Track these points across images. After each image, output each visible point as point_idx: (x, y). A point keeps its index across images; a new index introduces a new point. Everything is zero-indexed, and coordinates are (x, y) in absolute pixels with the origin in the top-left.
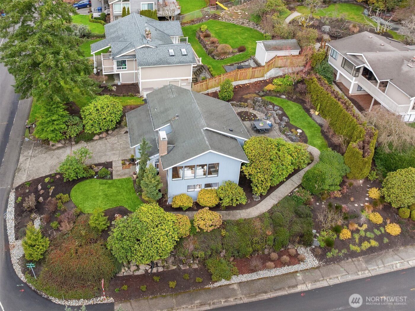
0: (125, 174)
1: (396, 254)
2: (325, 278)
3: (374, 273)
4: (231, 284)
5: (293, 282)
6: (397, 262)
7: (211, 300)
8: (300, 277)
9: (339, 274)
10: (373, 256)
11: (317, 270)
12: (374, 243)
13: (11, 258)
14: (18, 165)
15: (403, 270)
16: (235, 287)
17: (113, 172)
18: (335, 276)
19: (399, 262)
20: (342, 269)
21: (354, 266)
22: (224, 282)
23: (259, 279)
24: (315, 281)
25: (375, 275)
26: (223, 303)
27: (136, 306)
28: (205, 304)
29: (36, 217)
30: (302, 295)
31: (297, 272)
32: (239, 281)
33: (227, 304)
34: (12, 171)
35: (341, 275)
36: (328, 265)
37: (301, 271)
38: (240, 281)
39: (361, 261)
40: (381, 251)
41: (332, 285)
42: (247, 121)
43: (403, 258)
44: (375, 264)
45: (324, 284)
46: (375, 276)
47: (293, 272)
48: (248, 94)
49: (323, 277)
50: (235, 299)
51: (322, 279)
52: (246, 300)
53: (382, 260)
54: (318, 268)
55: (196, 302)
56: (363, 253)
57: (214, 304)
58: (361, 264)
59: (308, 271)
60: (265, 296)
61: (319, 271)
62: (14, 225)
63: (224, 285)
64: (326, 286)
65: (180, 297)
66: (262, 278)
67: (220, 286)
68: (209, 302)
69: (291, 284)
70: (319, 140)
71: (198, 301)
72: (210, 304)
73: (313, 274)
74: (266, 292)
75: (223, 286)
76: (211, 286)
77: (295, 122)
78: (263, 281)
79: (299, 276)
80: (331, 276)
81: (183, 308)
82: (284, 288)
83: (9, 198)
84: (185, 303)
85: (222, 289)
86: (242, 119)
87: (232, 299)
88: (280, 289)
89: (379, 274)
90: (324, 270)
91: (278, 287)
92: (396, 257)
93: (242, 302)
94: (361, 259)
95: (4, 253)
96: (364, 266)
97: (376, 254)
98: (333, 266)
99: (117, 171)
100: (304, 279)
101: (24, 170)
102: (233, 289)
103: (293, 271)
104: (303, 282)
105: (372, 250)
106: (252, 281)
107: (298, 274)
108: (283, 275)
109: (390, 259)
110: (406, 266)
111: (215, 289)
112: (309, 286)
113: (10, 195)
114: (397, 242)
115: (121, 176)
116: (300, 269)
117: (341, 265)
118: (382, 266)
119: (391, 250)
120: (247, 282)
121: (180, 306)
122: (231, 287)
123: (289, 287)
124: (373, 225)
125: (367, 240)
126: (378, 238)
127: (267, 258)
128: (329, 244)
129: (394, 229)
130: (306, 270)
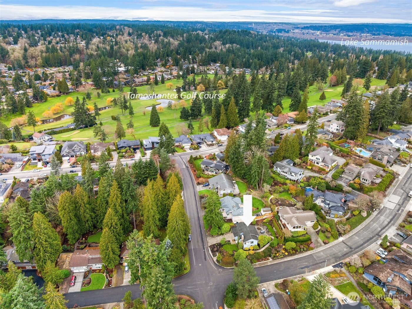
22: (255, 264)
29: (217, 253)
48: (260, 223)
51: (273, 263)
62: (212, 254)
70: (274, 235)
77: (270, 231)
78: (262, 263)
95: (212, 260)
96: (280, 260)
97: (283, 258)
98: (275, 260)
99: (232, 243)
101: (209, 242)
103: (267, 261)
112: (270, 264)
113: (209, 248)
123: (267, 264)
124: (283, 253)
125: (281, 256)
126: (284, 255)
127: (263, 259)
128: (274, 257)
129: (286, 254)
130: (270, 261)
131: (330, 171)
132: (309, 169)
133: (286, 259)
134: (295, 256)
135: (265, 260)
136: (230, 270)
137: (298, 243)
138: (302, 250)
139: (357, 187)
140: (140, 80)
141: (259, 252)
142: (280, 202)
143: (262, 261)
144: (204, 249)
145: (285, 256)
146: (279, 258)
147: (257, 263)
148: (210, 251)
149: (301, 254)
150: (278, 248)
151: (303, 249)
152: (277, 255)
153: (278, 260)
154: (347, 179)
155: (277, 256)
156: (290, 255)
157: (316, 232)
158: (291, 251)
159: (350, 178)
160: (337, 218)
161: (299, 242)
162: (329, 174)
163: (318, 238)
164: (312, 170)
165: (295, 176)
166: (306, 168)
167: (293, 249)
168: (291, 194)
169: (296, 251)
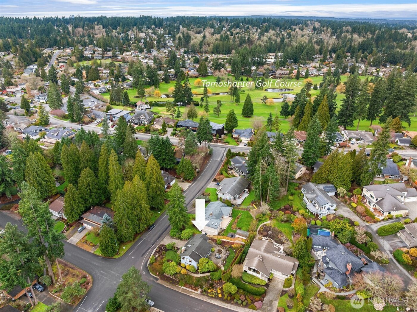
1: (215, 301)
2: (198, 297)
8: (194, 294)
12: (214, 296)
14: (163, 240)
18: (200, 297)
22: (180, 286)
34: (161, 241)
44: (209, 300)
45: (196, 298)
47: (193, 292)
52: (181, 292)
56: (210, 297)
60: (184, 293)
61: (198, 295)
69: (191, 294)
72: (174, 289)
98: (202, 296)
101: (163, 242)
102: (181, 289)
105: (212, 297)
106: (185, 289)
108: (191, 291)
111: (178, 287)
112: (193, 296)
113: (157, 246)
124: (217, 292)
125: (213, 294)
126: (215, 296)
127: (191, 287)
128: (205, 291)
129: (220, 296)
130: (196, 294)
131: (383, 220)
132: (352, 207)
133: (213, 302)
134: (226, 304)
135: (192, 289)
136: (152, 279)
137: (241, 291)
138: (240, 302)
139: (405, 260)
140: (282, 72)
141: (192, 277)
142: (270, 233)
143: (189, 288)
144: (152, 245)
145: (216, 298)
146: (207, 296)
147: (183, 287)
148: (155, 250)
149: (235, 307)
150: (217, 284)
151: (242, 302)
152: (209, 291)
153: (205, 297)
154: (402, 242)
155: (208, 293)
156: (222, 300)
157: (283, 291)
158: (226, 295)
159: (408, 243)
160: (328, 288)
161: (244, 290)
162: (378, 224)
163: (276, 300)
164: (355, 210)
165: (317, 208)
166: (350, 204)
167: (230, 295)
168: (293, 228)
169: (233, 299)
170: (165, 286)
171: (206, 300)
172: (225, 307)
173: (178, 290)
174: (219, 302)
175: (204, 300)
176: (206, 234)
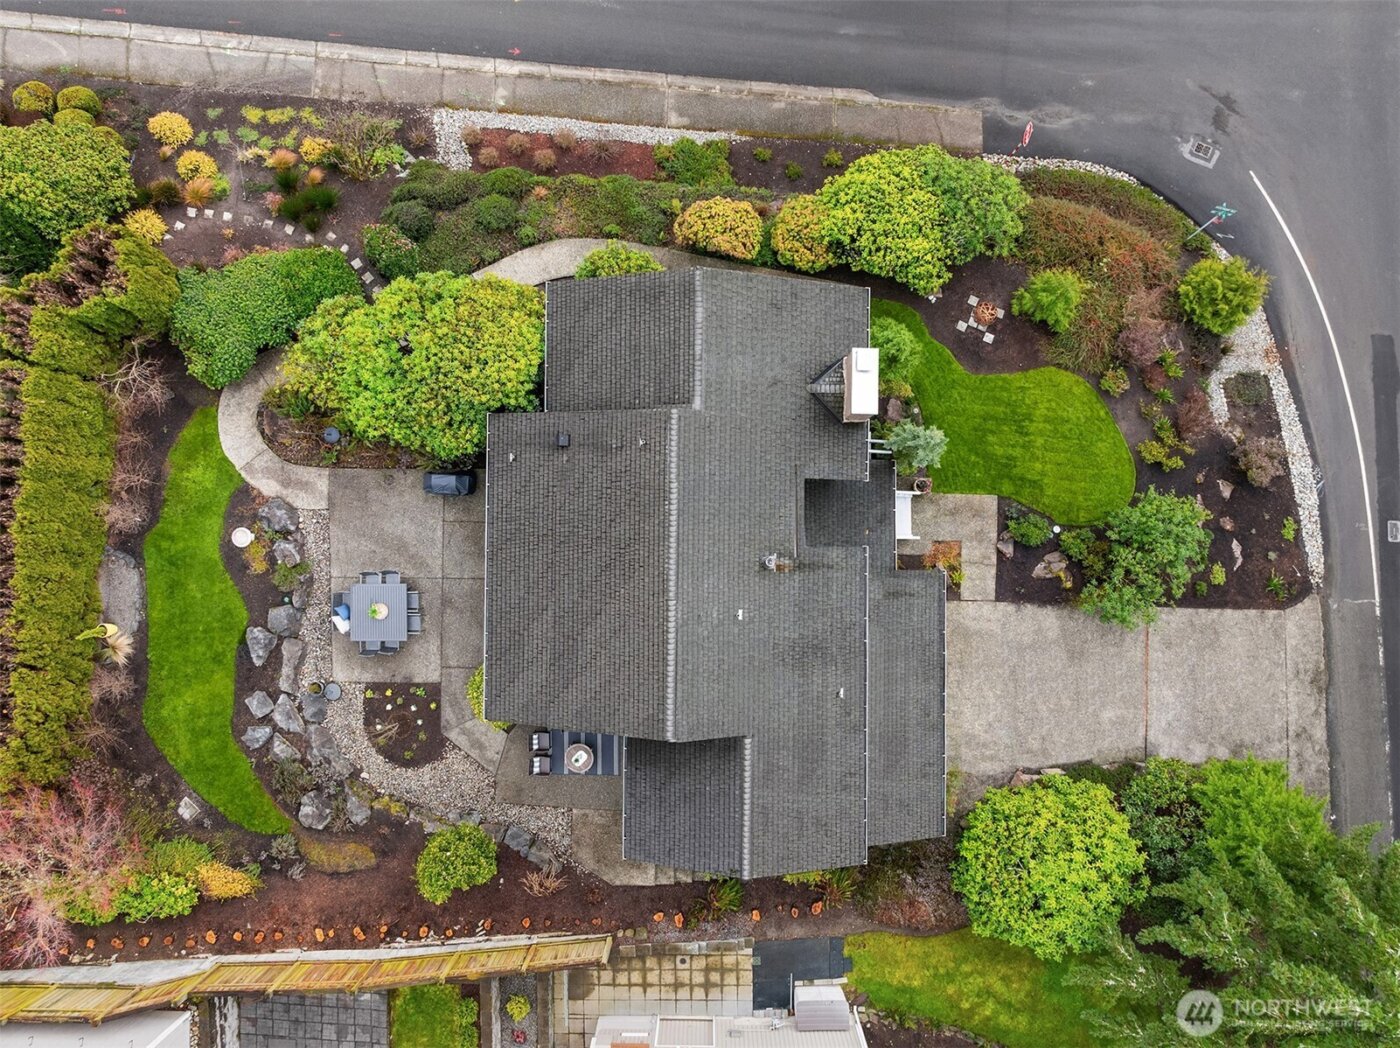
0: (954, 512)
1: (215, 73)
2: (439, 71)
3: (310, 47)
4: (684, 127)
5: (525, 89)
6: (228, 52)
7: (745, 101)
8: (500, 97)
9: (396, 71)
10: (277, 88)
11: (447, 98)
12: (253, 114)
13: (1267, 320)
14: (1327, 710)
15: (227, 29)
16: (674, 118)
17: (994, 535)
18: (410, 69)
19: (222, 51)
20: (382, 81)
21: (345, 80)
22: (700, 138)
23: (606, 122)
24: (467, 71)
25: (307, 42)
26: (718, 87)
27: (930, 131)
28: (763, 94)
29: (1226, 425)
30: (517, 52)
31: (502, 111)
32: (661, 130)
33: (708, 82)
34: (1339, 679)
35: (394, 68)
36: (411, 105)
37: (489, 111)
38: (656, 130)
39: (320, 85)
40: (246, 95)
41: (430, 51)
42: (418, 686)
43: (204, 57)
44: (290, 67)
45: (447, 60)
46: (311, 40)
47: (511, 113)
48: (344, 869)
49: (443, 75)
50: (683, 88)
51: (447, 73)
52: (660, 79)
53: (264, 70)
54: (441, 105)
55: (783, 105)
56: (298, 103)
57: (740, 92)
58: (324, 77)
59: (472, 104)
60: (608, 75)
61: (445, 93)
62: (1283, 433)
63: (699, 130)
64: (446, 55)
65: (819, 130)
66: (599, 121)
67: (711, 130)
68: (751, 97)
69: (532, 83)
70: (190, 484)
71: (776, 105)
72: (750, 92)
73: (464, 92)
74: (604, 82)
75: (705, 130)
76: (734, 136)
77: (228, 612)
78: (600, 114)
79: (503, 97)
80: (421, 71)
81: (816, 99)
82: (555, 79)
83: (1321, 549)
84: (811, 108)
85: (708, 121)
86: (438, 707)
87: (693, 88)
88: (564, 80)
89: (297, 41)
90: (430, 93)
91: (569, 86)
92: (220, 66)
93: (671, 78)
94: (317, 91)
95: (1291, 342)
96: (319, 71)
97: (266, 92)
99: (979, 536)
100: (493, 87)
101: (1301, 676)
102: (681, 115)
103: (510, 116)
104: (499, 80)
105: (267, 103)
106: (625, 121)
107: (502, 103)
108: (540, 114)
109: (241, 67)
110: (211, 38)
111: (727, 128)
112: (488, 65)
113: (1322, 560)
114: (186, 102)
115: (970, 506)
116: (489, 116)
117: (377, 94)
118: (277, 56)
119: (221, 89)
120: (639, 123)
121: (823, 105)
122: (685, 121)
123: (540, 78)
126: (231, 120)
130: (473, 102)
145: (213, 103)
146: (329, 106)
153: (358, 90)
156: (130, 97)
170: (865, 98)
171: (325, 50)
172: (72, 25)
173: (695, 85)
174: (165, 72)
175: (344, 52)
176: (772, 995)
